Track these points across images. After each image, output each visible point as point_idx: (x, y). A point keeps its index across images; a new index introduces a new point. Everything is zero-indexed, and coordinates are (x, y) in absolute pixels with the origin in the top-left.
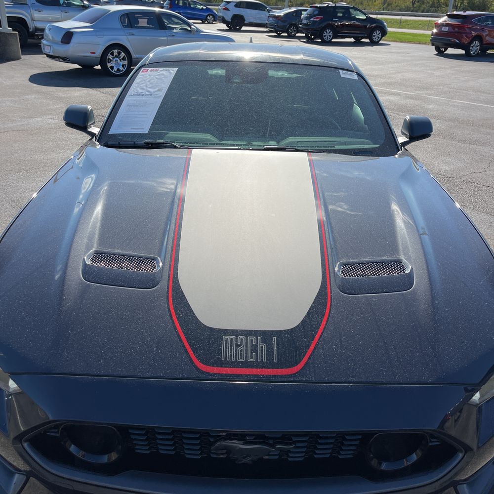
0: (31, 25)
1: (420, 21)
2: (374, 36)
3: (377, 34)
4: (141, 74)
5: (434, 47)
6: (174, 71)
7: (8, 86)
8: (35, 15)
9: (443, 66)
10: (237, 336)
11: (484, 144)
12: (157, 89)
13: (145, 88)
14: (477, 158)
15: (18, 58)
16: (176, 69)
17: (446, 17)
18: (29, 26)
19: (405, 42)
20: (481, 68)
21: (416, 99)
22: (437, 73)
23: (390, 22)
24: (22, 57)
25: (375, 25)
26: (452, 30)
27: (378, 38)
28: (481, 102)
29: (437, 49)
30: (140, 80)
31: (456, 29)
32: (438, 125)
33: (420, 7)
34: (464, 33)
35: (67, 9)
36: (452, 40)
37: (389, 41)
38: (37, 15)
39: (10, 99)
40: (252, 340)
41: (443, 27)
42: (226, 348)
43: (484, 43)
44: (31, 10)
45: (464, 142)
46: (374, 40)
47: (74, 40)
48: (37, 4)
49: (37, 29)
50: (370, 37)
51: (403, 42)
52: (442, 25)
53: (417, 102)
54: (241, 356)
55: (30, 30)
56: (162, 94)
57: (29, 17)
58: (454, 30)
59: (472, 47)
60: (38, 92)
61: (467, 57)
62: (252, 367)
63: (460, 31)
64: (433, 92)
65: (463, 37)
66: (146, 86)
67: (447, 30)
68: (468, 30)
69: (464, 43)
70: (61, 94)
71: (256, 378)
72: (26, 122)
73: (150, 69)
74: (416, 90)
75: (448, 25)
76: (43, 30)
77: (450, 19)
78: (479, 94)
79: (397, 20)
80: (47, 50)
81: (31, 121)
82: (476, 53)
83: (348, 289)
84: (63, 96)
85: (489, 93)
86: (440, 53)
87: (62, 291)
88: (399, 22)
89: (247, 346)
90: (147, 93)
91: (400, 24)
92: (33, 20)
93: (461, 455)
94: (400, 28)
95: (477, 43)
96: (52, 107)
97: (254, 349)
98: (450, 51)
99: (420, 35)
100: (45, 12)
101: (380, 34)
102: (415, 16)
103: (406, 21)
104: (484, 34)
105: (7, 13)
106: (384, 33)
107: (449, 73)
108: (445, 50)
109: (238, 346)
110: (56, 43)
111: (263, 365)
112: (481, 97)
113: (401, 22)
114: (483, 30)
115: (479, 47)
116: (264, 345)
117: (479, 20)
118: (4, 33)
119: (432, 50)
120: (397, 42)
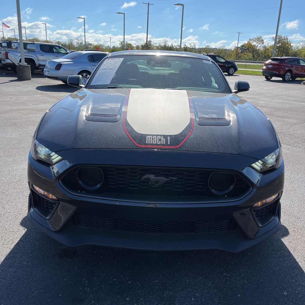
0: (37, 63)
1: (257, 65)
2: (230, 71)
3: (232, 70)
4: (106, 61)
5: (264, 76)
6: (122, 59)
7: (25, 91)
8: (40, 58)
9: (269, 85)
10: (153, 136)
11: (290, 118)
12: (114, 67)
13: (108, 66)
14: (285, 123)
15: (29, 79)
16: (123, 59)
17: (271, 60)
18: (36, 64)
19: (248, 75)
20: (291, 86)
21: (253, 99)
22: (266, 88)
23: (240, 66)
24: (32, 79)
25: (230, 65)
26: (274, 67)
27: (233, 72)
28: (290, 101)
29: (266, 77)
30: (105, 63)
31: (277, 66)
32: (264, 110)
33: (257, 58)
34: (281, 68)
35: (58, 55)
36: (274, 72)
37: (239, 74)
38: (41, 58)
39: (26, 96)
40: (159, 138)
41: (269, 66)
42: (148, 140)
43: (293, 74)
44: (38, 55)
45: (278, 117)
46: (230, 73)
47: (62, 68)
48: (41, 51)
49: (40, 65)
50: (228, 71)
51: (247, 75)
52: (268, 64)
53: (253, 101)
54: (154, 142)
55: (37, 66)
56: (117, 68)
57: (36, 58)
58: (275, 66)
59: (286, 76)
60: (41, 94)
61: (284, 81)
62: (159, 145)
63: (279, 67)
64: (263, 96)
65: (280, 71)
66: (109, 66)
67: (271, 67)
68: (283, 67)
69: (281, 74)
70: (54, 95)
71: (161, 149)
72: (36, 106)
73: (110, 59)
74: (253, 95)
75: (271, 64)
76: (44, 66)
77: (272, 61)
78: (289, 97)
79: (244, 64)
80: (46, 74)
81: (38, 106)
82: (289, 79)
83: (201, 124)
84: (55, 95)
85: (295, 97)
86: (268, 79)
87: (77, 123)
88: (245, 65)
89: (157, 139)
90: (109, 68)
91: (246, 67)
92: (38, 60)
93: (251, 189)
94: (245, 68)
95: (289, 74)
96: (49, 100)
97: (160, 140)
98: (274, 78)
99: (257, 72)
100: (45, 56)
101: (234, 70)
102: (255, 63)
103: (249, 65)
104: (293, 69)
105: (25, 56)
106: (236, 69)
107: (273, 89)
108: (271, 78)
109: (153, 139)
110: (52, 70)
111: (164, 145)
112: (290, 99)
113: (246, 66)
114: (292, 66)
115: (290, 76)
116: (164, 139)
117: (290, 61)
118: (22, 65)
119: (264, 78)
120: (243, 74)
